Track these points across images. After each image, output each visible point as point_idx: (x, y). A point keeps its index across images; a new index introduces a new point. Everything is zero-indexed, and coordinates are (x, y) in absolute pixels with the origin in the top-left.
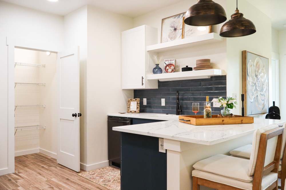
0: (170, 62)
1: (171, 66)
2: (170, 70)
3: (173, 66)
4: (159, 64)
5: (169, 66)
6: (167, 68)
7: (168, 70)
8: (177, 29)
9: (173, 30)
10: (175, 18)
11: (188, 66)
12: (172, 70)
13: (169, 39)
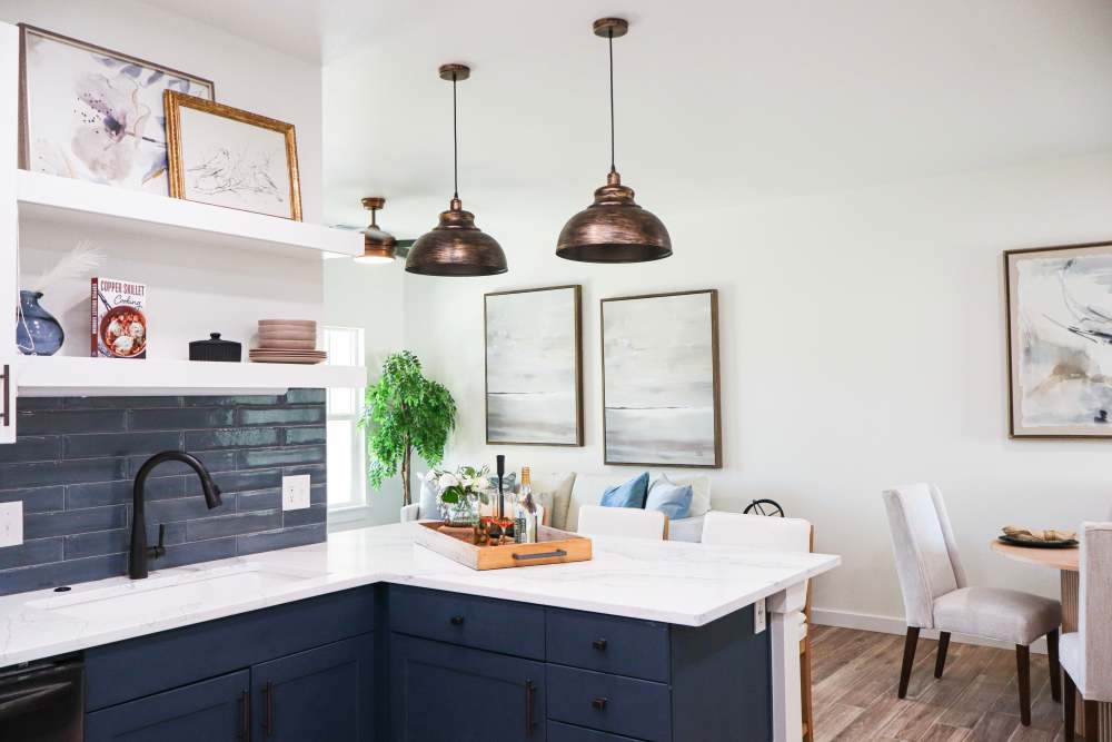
0: (125, 297)
1: (129, 318)
2: (124, 343)
3: (140, 320)
4: (39, 295)
5: (122, 318)
6: (113, 326)
7: (117, 341)
8: (127, 129)
9: (100, 123)
10: (107, 62)
11: (219, 335)
12: (135, 341)
13: (81, 166)
